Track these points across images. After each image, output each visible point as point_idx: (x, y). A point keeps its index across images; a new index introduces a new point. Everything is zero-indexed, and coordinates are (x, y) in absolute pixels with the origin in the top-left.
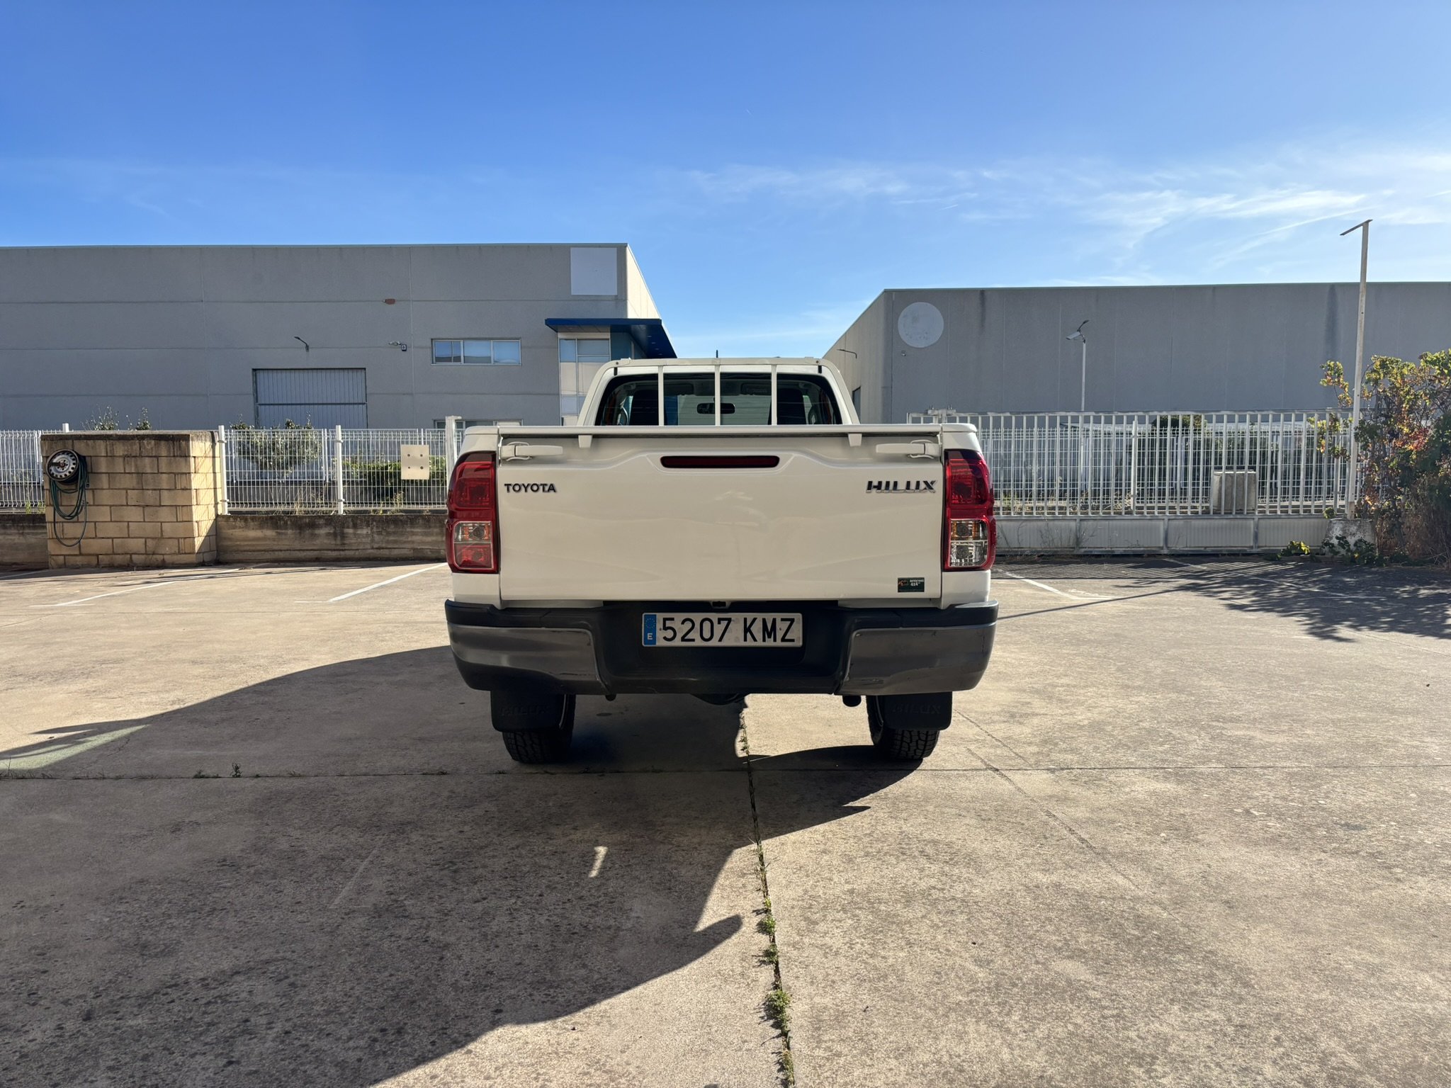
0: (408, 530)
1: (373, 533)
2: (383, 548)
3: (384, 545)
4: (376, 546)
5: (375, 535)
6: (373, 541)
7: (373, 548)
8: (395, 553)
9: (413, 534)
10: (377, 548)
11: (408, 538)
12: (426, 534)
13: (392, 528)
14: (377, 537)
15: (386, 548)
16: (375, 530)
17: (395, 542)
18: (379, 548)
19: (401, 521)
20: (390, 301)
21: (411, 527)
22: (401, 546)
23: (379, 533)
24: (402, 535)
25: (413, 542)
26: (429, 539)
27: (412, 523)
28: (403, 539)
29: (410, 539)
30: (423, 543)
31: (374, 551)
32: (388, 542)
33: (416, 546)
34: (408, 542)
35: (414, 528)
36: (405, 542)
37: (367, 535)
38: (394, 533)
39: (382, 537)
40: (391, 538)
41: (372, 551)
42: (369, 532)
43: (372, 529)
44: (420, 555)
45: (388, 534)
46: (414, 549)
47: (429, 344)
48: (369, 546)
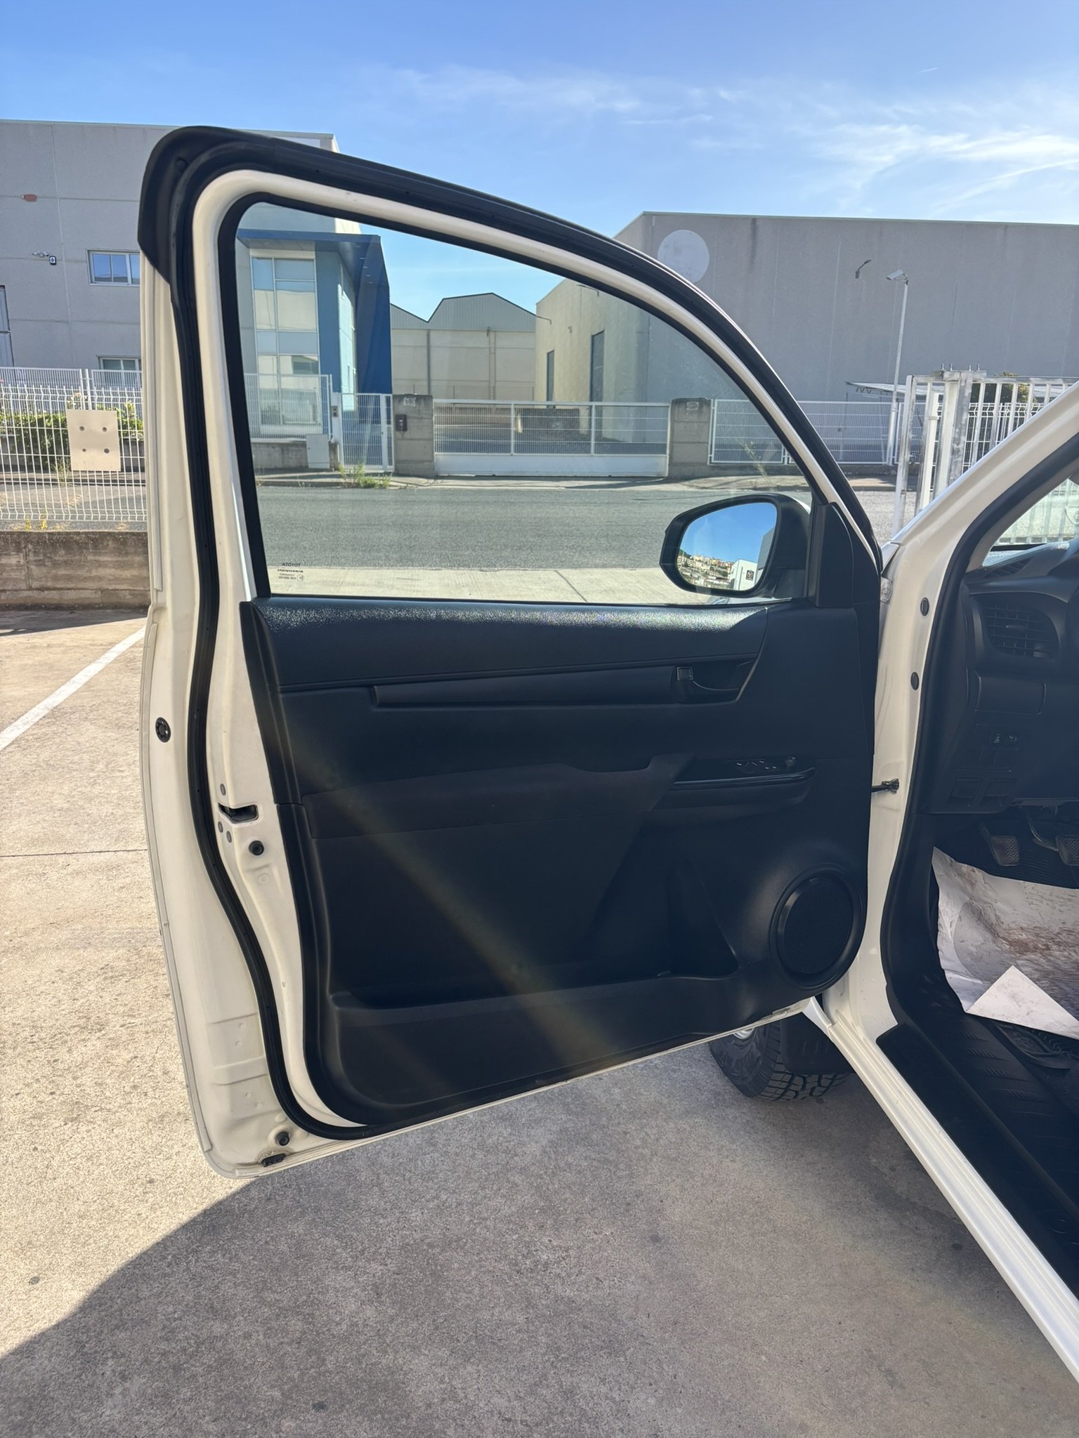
0: (90, 558)
1: (28, 562)
2: (48, 589)
3: (49, 584)
4: (35, 584)
5: (33, 567)
6: (29, 576)
7: (30, 589)
8: (70, 596)
9: (100, 565)
10: (38, 589)
11: (90, 571)
12: (121, 566)
13: (61, 555)
14: (36, 570)
15: (55, 589)
16: (31, 557)
17: (69, 578)
18: (41, 589)
19: (77, 542)
20: (30, 198)
21: (95, 554)
22: (80, 586)
23: (40, 563)
24: (81, 567)
25: (100, 578)
26: (127, 573)
27: (95, 547)
28: (82, 573)
29: (94, 573)
30: (117, 579)
31: (35, 594)
32: (56, 578)
33: (105, 585)
34: (92, 579)
35: (100, 554)
36: (85, 579)
37: (18, 564)
38: (66, 563)
39: (44, 570)
40: (62, 572)
41: (30, 593)
42: (22, 561)
43: (26, 555)
44: (114, 600)
45: (56, 564)
46: (103, 590)
47: (84, 256)
48: (23, 586)
